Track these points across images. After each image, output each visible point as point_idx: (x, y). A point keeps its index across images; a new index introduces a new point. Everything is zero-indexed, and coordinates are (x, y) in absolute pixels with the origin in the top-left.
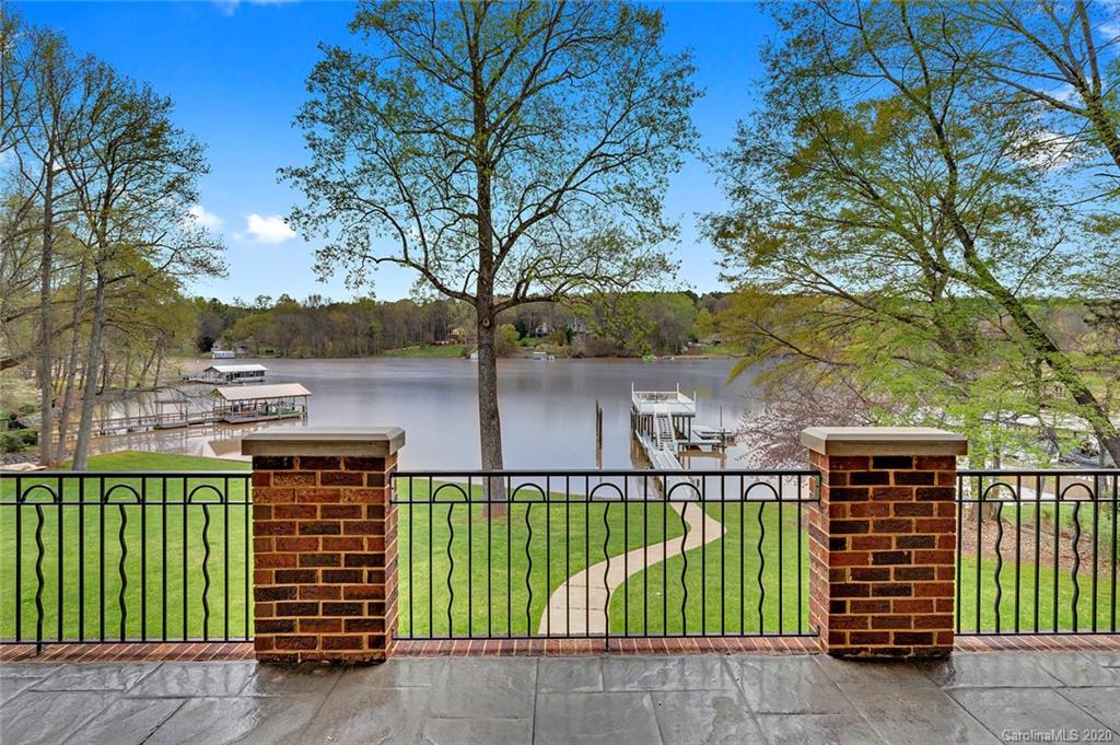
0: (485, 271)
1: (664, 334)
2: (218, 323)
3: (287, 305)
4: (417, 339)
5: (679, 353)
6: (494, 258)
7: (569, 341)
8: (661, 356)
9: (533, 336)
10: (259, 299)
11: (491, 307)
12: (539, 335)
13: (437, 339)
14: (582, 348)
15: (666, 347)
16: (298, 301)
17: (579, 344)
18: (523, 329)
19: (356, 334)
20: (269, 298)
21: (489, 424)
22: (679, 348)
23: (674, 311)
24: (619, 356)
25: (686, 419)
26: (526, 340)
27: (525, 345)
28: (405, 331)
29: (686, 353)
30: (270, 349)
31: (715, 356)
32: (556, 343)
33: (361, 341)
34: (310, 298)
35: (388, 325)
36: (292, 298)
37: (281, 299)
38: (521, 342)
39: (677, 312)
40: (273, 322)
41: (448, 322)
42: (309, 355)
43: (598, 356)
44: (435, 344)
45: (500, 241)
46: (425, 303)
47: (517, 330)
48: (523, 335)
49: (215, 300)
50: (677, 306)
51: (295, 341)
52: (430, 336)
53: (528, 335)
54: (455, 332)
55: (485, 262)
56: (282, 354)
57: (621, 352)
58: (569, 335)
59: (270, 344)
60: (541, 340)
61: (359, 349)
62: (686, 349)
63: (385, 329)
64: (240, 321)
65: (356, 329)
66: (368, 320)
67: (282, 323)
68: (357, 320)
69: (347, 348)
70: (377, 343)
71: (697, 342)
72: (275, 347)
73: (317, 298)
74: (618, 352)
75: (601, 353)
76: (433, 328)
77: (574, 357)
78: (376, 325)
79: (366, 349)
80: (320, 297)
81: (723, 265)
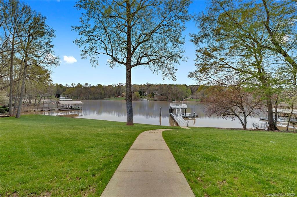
0: (129, 55)
1: (178, 95)
2: (61, 90)
3: (79, 86)
4: (113, 95)
5: (182, 100)
6: (132, 52)
7: (153, 97)
8: (177, 101)
9: (143, 95)
10: (72, 84)
11: (130, 66)
12: (145, 95)
13: (118, 95)
14: (157, 99)
15: (179, 99)
16: (82, 85)
17: (156, 98)
18: (141, 93)
19: (97, 94)
20: (75, 84)
21: (129, 99)
22: (183, 99)
23: (181, 89)
24: (166, 101)
25: (185, 109)
26: (142, 96)
27: (141, 97)
28: (110, 93)
29: (184, 100)
30: (75, 97)
31: (192, 101)
32: (150, 97)
33: (99, 96)
34: (85, 84)
35: (106, 92)
36: (81, 84)
37: (78, 84)
38: (140, 97)
39: (182, 90)
40: (76, 90)
41: (121, 91)
42: (85, 99)
43: (161, 101)
44: (118, 97)
45: (133, 46)
46: (115, 86)
47: (139, 93)
48: (141, 95)
49: (61, 84)
50: (182, 88)
51: (81, 95)
52: (117, 95)
53: (142, 95)
54: (123, 94)
55: (129, 53)
56: (78, 99)
57: (167, 100)
58: (153, 95)
59: (75, 96)
60: (145, 96)
61: (98, 98)
62: (184, 99)
63: (105, 93)
64: (67, 90)
65: (97, 93)
66: (100, 90)
67: (78, 90)
68: (97, 90)
69: (94, 98)
70: (102, 96)
71: (187, 98)
72: (76, 97)
73: (87, 84)
74: (166, 100)
75: (161, 100)
76: (117, 93)
77: (154, 101)
78: (103, 92)
79: (100, 98)
80: (88, 84)
81: (196, 61)
